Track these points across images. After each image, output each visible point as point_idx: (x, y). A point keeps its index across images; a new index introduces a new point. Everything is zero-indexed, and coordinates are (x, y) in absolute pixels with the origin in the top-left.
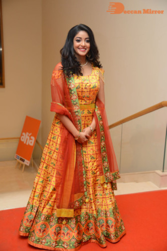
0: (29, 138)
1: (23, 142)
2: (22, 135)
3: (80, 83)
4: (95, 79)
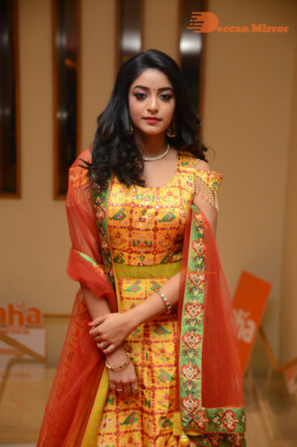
3: (126, 205)
4: (176, 197)
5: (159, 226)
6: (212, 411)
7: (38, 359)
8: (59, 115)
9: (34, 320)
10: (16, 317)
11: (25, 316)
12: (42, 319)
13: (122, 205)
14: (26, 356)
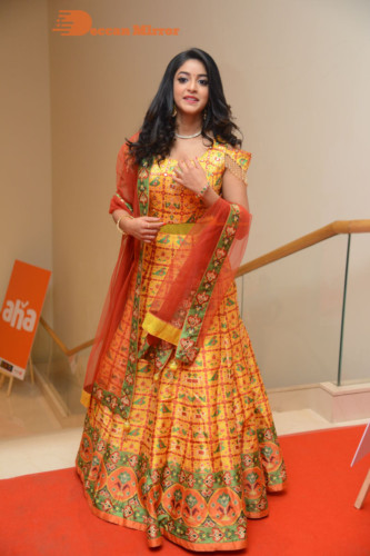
0: (22, 313)
1: (8, 324)
2: (5, 306)
3: (161, 174)
13: (157, 175)
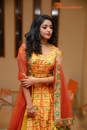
3: (37, 60)
4: (51, 58)
5: (47, 66)
6: (64, 119)
7: (10, 104)
8: (16, 33)
9: (8, 93)
10: (3, 92)
11: (6, 92)
12: (11, 93)
13: (36, 60)
14: (6, 104)
